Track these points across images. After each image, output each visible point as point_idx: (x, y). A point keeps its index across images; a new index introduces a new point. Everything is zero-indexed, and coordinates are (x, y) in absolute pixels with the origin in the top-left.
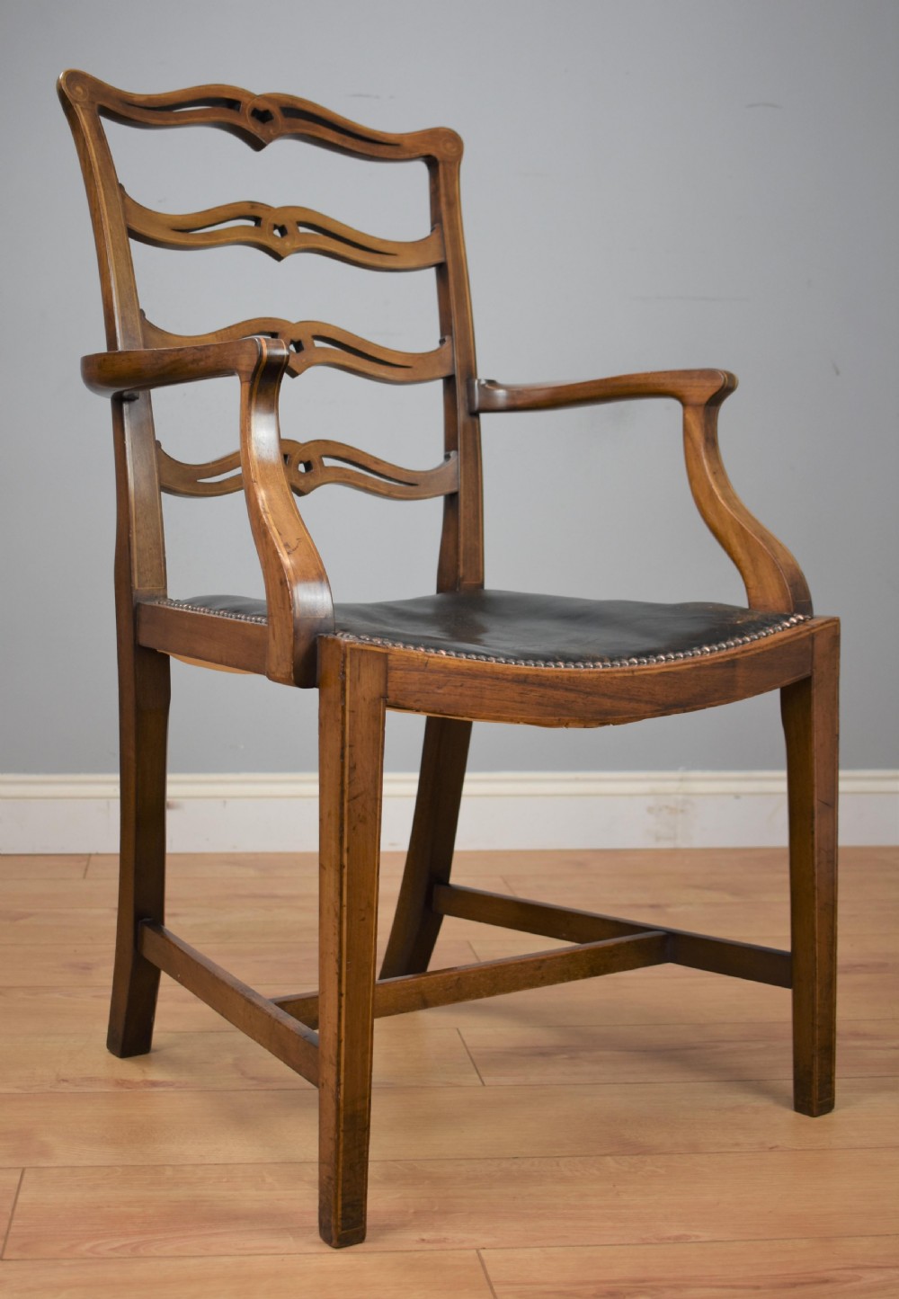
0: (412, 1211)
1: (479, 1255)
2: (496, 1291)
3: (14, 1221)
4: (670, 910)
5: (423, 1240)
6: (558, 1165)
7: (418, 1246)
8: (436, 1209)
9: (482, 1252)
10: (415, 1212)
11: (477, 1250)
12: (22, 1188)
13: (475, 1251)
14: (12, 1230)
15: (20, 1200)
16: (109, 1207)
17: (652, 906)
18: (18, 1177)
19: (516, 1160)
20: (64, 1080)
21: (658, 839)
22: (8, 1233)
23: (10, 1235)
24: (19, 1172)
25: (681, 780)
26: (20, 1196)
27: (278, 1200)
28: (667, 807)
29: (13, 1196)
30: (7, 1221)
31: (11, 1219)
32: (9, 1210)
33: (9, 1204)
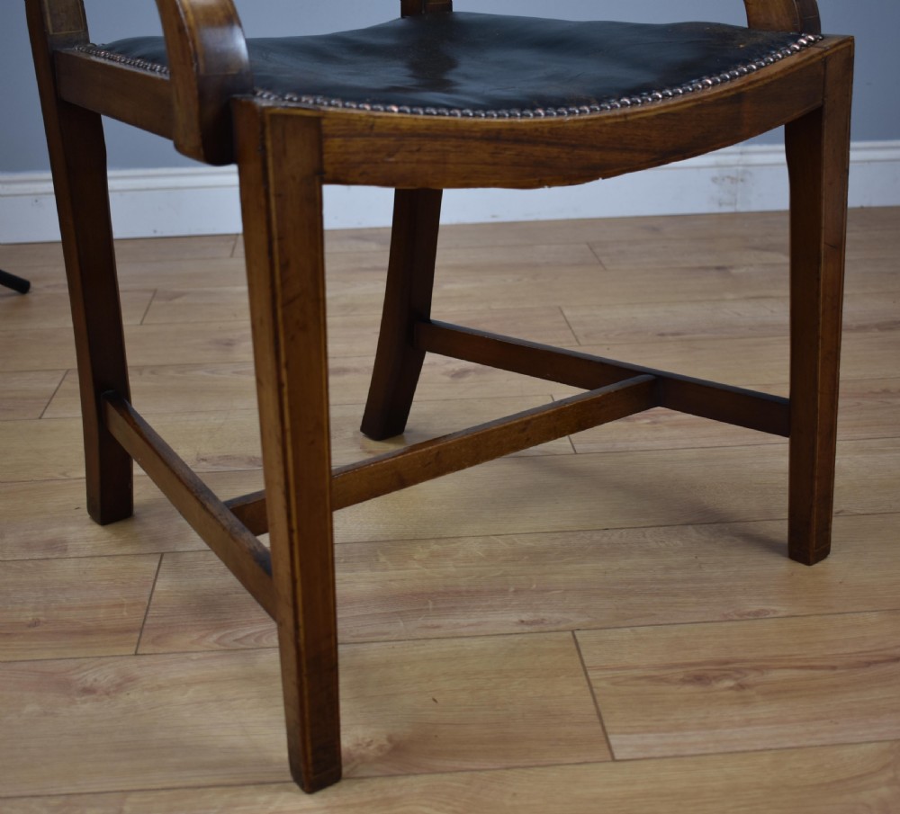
0: (512, 589)
1: (574, 636)
2: (591, 678)
3: (149, 612)
4: (734, 271)
5: (522, 622)
6: (644, 536)
7: (518, 629)
8: (534, 586)
9: (577, 633)
11: (573, 632)
12: (160, 574)
13: (570, 633)
14: (148, 622)
15: (158, 588)
17: (719, 268)
18: (157, 564)
19: (606, 532)
20: (204, 460)
21: (720, 204)
22: (144, 623)
23: (145, 627)
24: (158, 556)
25: (742, 153)
26: (157, 584)
28: (728, 177)
29: (151, 584)
30: (144, 612)
31: (148, 609)
32: (146, 599)
33: (147, 593)
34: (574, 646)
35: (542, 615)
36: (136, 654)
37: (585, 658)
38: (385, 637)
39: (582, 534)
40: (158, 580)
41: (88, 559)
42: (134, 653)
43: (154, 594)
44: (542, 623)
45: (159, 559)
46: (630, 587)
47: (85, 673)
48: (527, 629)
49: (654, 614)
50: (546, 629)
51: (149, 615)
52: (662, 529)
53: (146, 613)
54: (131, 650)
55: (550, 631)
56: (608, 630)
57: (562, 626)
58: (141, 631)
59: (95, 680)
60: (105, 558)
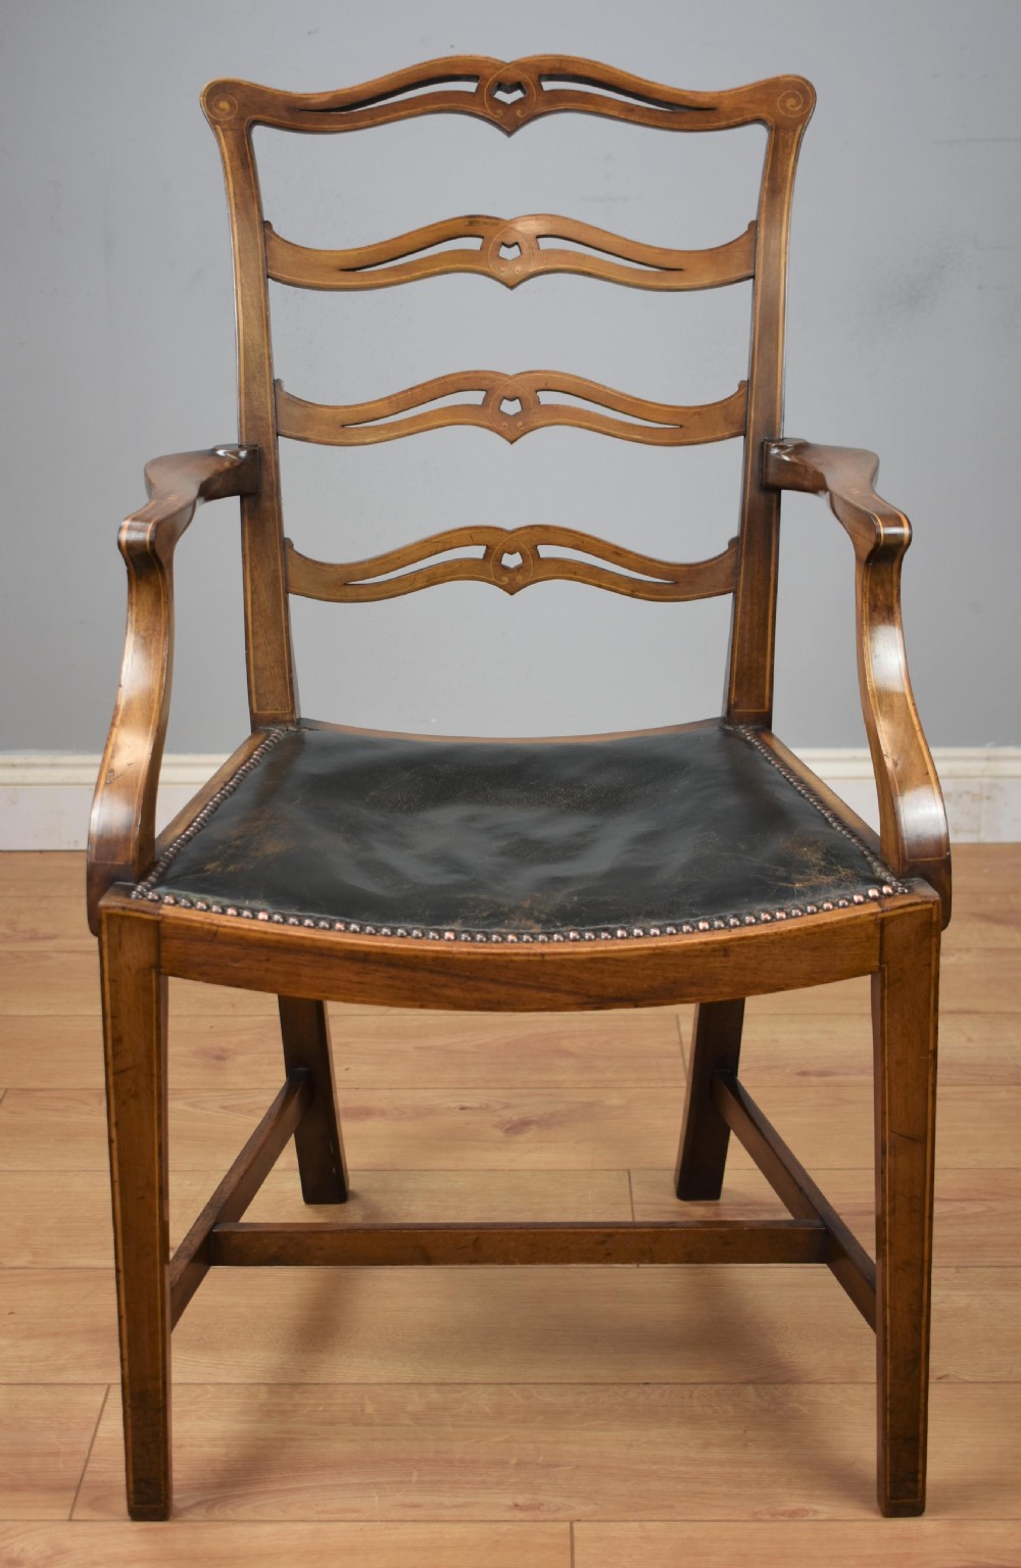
0: (514, 1461)
1: (572, 1529)
3: (89, 1464)
5: (516, 1506)
6: (691, 1397)
7: (508, 1515)
8: (541, 1459)
9: (576, 1525)
10: (517, 1464)
11: (571, 1523)
12: (104, 1414)
13: (568, 1524)
14: (86, 1478)
15: (100, 1434)
16: (192, 1445)
18: (101, 1399)
19: (645, 1387)
22: (81, 1480)
23: (83, 1484)
24: (105, 1388)
26: (101, 1427)
27: (374, 1440)
29: (93, 1427)
30: (82, 1464)
31: (87, 1461)
32: (86, 1447)
33: (88, 1439)
34: (568, 1542)
35: (541, 1498)
36: (70, 1520)
37: (576, 1557)
38: (355, 1516)
39: (616, 1388)
40: (102, 1422)
41: (21, 1388)
42: (67, 1517)
43: (96, 1442)
44: (539, 1508)
45: (104, 1393)
46: (654, 1467)
47: (12, 1541)
48: (520, 1515)
49: (672, 1507)
50: (542, 1518)
51: (88, 1469)
52: (715, 1387)
53: (85, 1466)
54: (64, 1514)
55: (545, 1521)
56: (612, 1524)
57: (560, 1515)
58: (78, 1488)
59: (23, 1550)
60: (41, 1387)
